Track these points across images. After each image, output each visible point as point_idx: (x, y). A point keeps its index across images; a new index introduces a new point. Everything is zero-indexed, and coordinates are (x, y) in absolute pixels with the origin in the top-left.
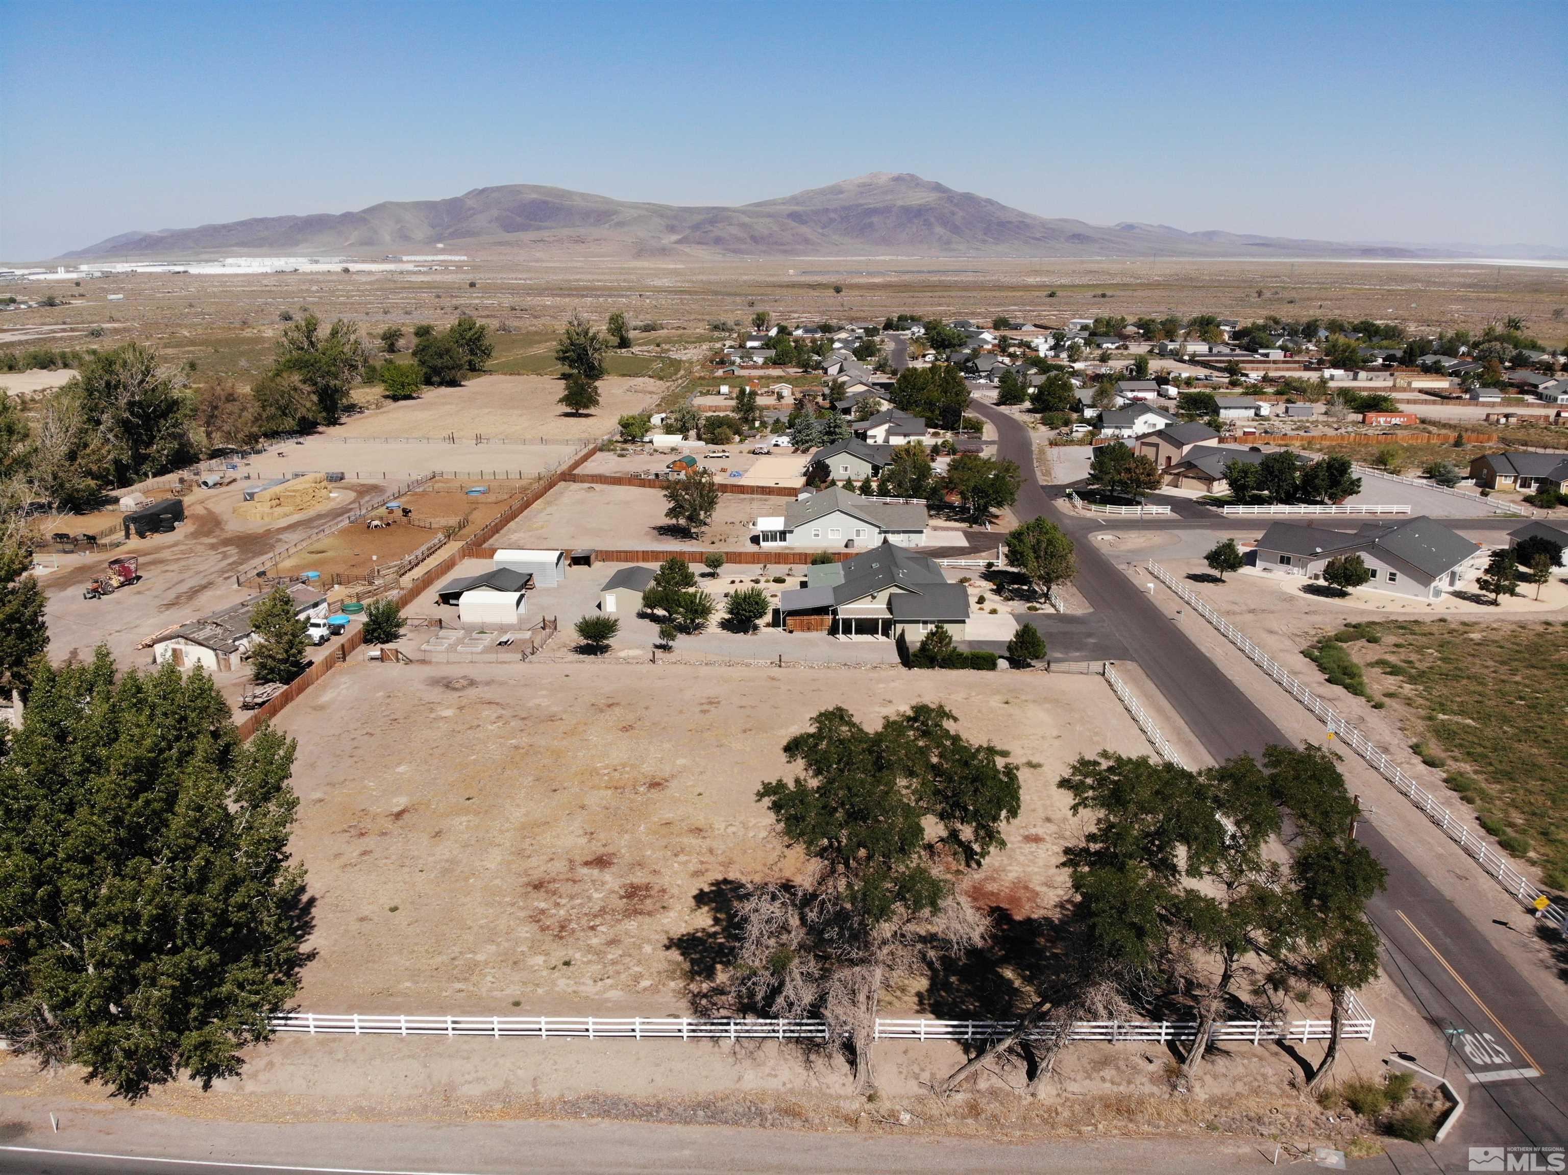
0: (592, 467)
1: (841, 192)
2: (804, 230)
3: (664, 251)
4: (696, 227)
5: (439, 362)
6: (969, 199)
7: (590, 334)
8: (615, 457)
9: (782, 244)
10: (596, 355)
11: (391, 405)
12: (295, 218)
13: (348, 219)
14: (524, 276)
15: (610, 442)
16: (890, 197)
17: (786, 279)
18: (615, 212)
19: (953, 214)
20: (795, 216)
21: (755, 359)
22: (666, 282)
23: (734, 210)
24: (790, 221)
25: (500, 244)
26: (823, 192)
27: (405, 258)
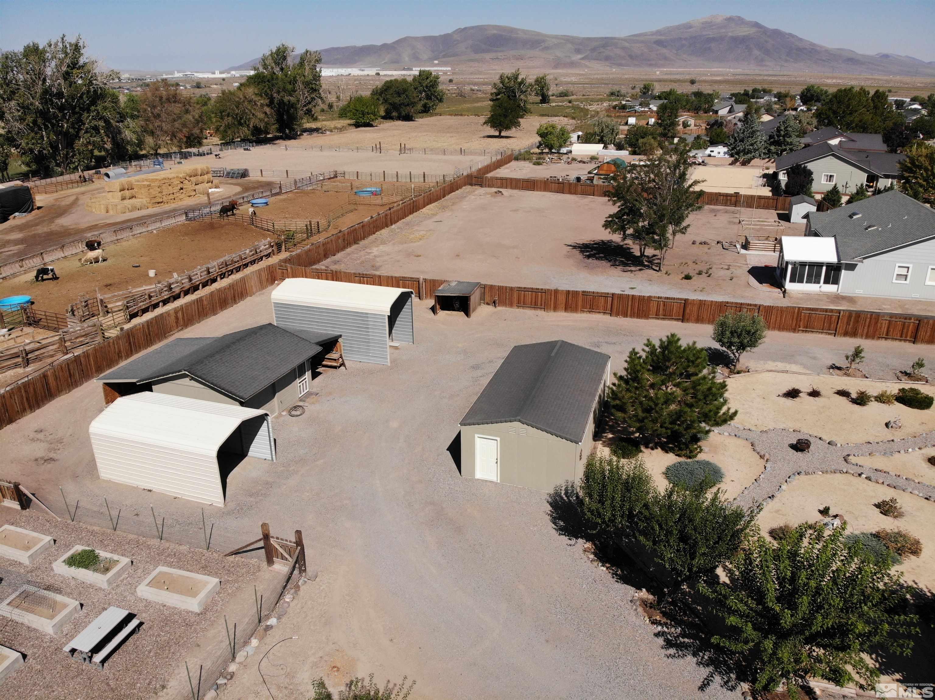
0: (504, 172)
1: (691, 27)
2: (664, 51)
3: (572, 64)
4: (593, 50)
5: (397, 100)
6: (777, 33)
7: (519, 80)
8: (531, 165)
9: (649, 60)
10: (522, 97)
11: (353, 129)
12: (354, 47)
13: (385, 47)
14: (484, 77)
15: (528, 152)
16: (724, 30)
17: (654, 77)
18: (544, 41)
19: (766, 42)
20: (659, 43)
21: (651, 106)
22: (574, 79)
23: (619, 39)
24: (655, 46)
25: (472, 60)
26: (678, 27)
27: (414, 69)
